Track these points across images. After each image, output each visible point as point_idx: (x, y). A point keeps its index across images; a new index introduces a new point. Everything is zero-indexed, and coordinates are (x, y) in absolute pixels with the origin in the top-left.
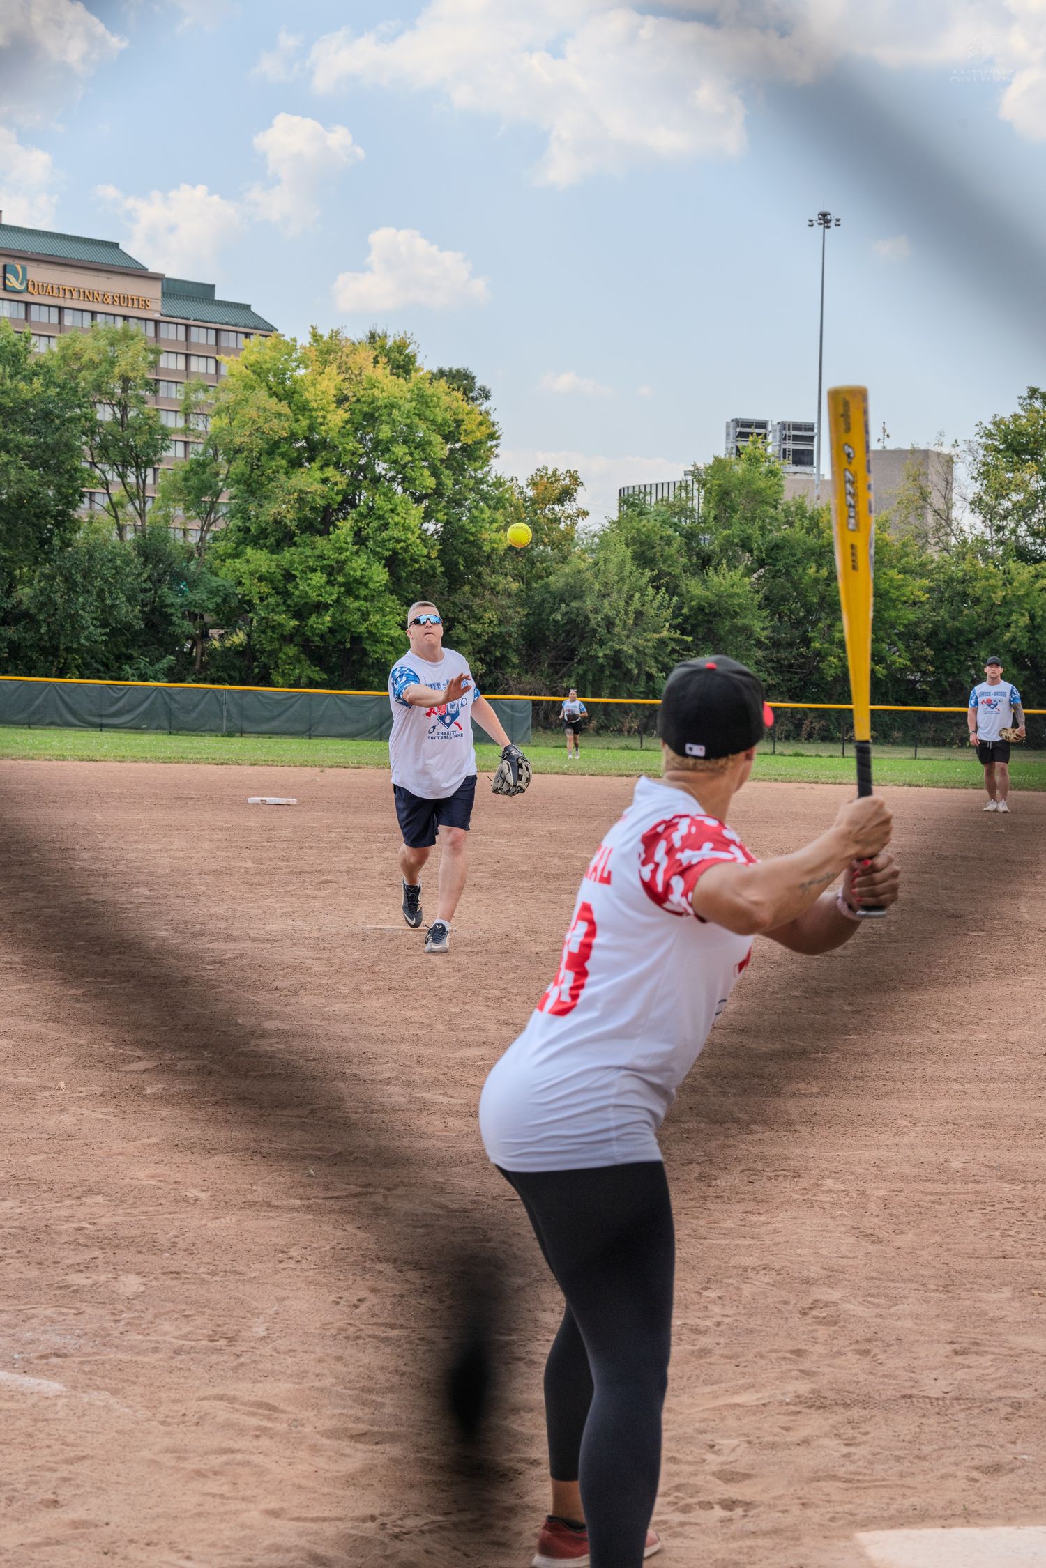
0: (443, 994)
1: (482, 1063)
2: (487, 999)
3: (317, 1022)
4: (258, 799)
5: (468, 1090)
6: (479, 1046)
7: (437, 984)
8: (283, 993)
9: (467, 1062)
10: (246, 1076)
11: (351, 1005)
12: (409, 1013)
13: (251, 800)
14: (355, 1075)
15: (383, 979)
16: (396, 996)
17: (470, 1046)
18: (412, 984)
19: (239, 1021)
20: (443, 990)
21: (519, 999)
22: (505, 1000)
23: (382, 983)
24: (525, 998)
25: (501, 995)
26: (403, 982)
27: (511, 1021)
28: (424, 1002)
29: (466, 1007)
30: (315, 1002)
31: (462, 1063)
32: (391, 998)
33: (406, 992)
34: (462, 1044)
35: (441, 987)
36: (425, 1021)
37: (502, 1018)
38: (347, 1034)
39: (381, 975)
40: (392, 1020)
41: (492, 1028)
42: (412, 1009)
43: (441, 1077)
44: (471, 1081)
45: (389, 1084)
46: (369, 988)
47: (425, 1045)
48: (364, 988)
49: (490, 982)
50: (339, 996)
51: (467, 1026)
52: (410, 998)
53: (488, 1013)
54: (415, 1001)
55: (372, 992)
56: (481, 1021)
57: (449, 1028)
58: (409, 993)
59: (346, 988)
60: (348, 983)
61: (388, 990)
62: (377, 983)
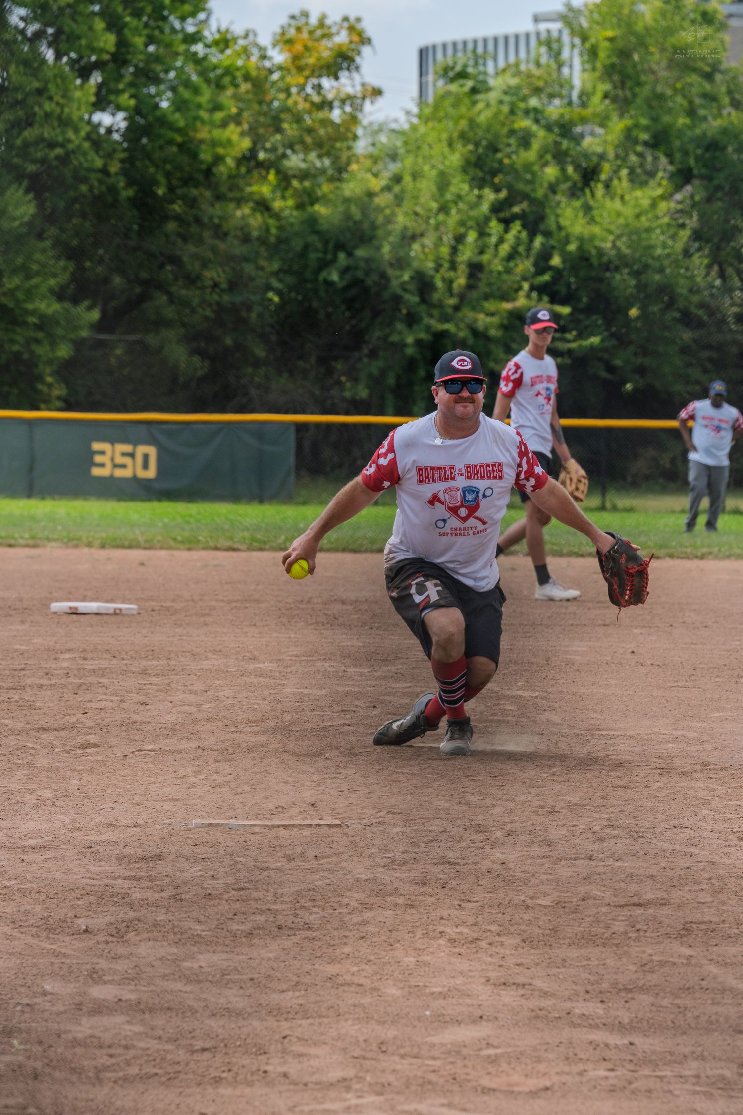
0: (373, 934)
1: (491, 1051)
2: (452, 941)
3: (179, 986)
4: (65, 605)
5: (486, 1098)
6: (474, 1022)
7: (356, 919)
8: (101, 938)
9: (465, 1051)
10: (100, 1081)
11: (224, 956)
12: (332, 969)
13: (56, 606)
14: (285, 1075)
15: (262, 912)
16: (296, 939)
17: (459, 1023)
18: (313, 918)
19: (47, 987)
20: (371, 928)
21: (510, 941)
22: (483, 944)
23: (262, 918)
24: (517, 940)
25: (475, 935)
26: (296, 916)
27: (511, 981)
28: (347, 950)
29: (425, 958)
30: (162, 952)
31: (457, 1051)
32: (288, 943)
33: (309, 933)
34: (442, 1021)
35: (364, 923)
36: (362, 981)
37: (493, 975)
38: (241, 1006)
39: (253, 904)
40: (307, 980)
41: (483, 993)
42: (333, 961)
43: (433, 1077)
44: (486, 1082)
45: (348, 1089)
47: (382, 1023)
48: (235, 927)
49: (445, 914)
50: (196, 939)
51: (439, 989)
52: (320, 943)
53: (464, 966)
54: (332, 948)
55: (250, 934)
56: (459, 981)
57: (410, 993)
58: (314, 934)
59: (203, 927)
60: (202, 918)
61: (276, 929)
62: (252, 918)
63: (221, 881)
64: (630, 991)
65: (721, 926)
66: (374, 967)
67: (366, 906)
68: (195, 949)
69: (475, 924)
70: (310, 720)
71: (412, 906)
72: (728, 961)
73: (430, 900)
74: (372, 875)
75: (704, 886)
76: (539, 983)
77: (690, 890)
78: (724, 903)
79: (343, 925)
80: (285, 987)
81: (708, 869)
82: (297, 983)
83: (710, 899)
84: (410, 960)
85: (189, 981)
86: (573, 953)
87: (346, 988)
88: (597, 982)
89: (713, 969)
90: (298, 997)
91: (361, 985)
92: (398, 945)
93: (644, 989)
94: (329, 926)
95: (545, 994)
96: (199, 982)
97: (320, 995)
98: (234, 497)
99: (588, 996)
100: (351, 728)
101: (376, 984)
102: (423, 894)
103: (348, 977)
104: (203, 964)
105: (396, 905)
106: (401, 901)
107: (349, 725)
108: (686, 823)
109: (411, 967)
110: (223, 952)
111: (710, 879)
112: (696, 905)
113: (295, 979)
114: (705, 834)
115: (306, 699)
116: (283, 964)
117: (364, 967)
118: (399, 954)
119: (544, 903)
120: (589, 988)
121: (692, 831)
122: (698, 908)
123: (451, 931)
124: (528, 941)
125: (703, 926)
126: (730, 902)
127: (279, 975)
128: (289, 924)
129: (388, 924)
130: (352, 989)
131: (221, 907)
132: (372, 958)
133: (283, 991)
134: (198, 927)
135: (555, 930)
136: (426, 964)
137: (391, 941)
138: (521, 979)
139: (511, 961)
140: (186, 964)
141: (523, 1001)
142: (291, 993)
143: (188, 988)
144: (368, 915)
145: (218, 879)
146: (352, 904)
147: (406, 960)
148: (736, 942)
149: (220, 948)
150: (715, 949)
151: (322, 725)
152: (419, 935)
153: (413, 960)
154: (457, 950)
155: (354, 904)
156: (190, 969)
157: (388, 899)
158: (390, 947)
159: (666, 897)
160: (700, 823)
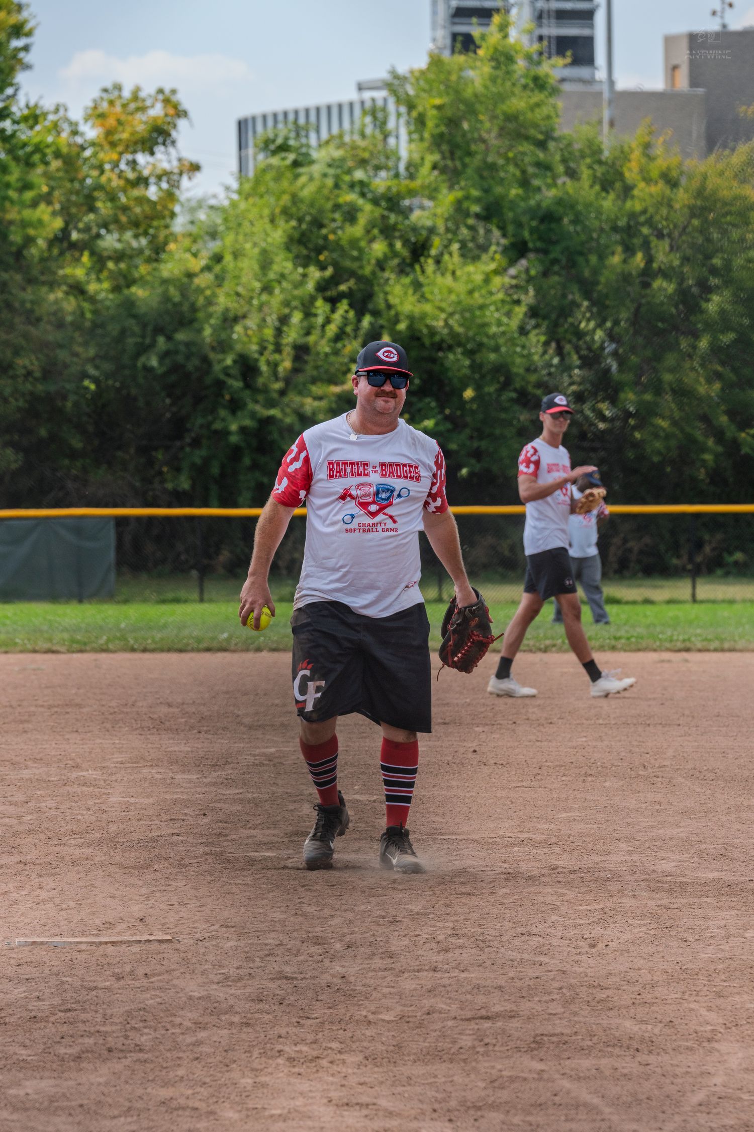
0: (208, 1055)
2: (291, 1060)
3: (5, 1114)
7: (189, 1039)
11: (52, 1082)
12: (165, 1093)
15: (90, 1035)
16: (127, 1062)
18: (144, 1040)
20: (205, 1049)
21: (351, 1059)
22: (324, 1063)
23: (91, 1041)
24: (360, 1058)
25: (315, 1053)
26: (126, 1037)
27: (355, 1101)
28: (181, 1072)
29: (263, 1079)
32: (119, 1067)
33: (141, 1056)
35: (199, 1043)
36: (197, 1104)
37: (334, 1095)
39: (81, 1027)
40: (139, 1105)
41: (325, 1114)
42: (166, 1084)
46: (74, 1050)
48: (62, 1051)
49: (283, 1032)
50: (22, 1065)
51: (278, 1112)
52: (152, 1066)
53: (305, 1086)
54: (165, 1071)
55: (78, 1058)
56: (299, 1102)
57: (248, 1116)
58: (146, 1056)
59: (29, 1052)
60: (27, 1042)
61: (106, 1052)
62: (80, 1040)
63: (47, 1003)
64: (479, 1108)
65: (574, 1038)
66: (209, 1089)
67: (200, 1026)
68: (21, 1075)
69: (315, 1042)
70: (137, 830)
71: (248, 1025)
72: (582, 1075)
73: (268, 1017)
74: (206, 993)
75: (555, 997)
76: (384, 1103)
77: (540, 1001)
78: (576, 1014)
79: (176, 1047)
80: (116, 1112)
81: (558, 978)
82: (129, 1109)
83: (560, 1010)
84: (247, 1081)
85: (15, 1109)
86: (419, 1070)
87: (180, 1112)
88: (444, 1100)
89: (566, 1084)
90: (130, 1123)
91: (197, 1109)
92: (234, 1066)
93: (494, 1107)
94: (161, 1047)
95: (390, 1114)
96: (26, 1110)
97: (153, 1121)
98: (53, 596)
99: (435, 1115)
100: (180, 838)
101: (212, 1107)
102: (260, 1011)
103: (182, 1101)
104: (30, 1091)
105: (232, 1024)
106: (236, 1019)
107: (178, 835)
108: (535, 930)
109: (249, 1088)
110: (50, 1078)
111: (561, 988)
112: (547, 1017)
113: (127, 1104)
114: (555, 942)
115: (132, 808)
116: (113, 1089)
117: (198, 1089)
118: (235, 1075)
119: (387, 1018)
120: (437, 1106)
121: (540, 939)
122: (548, 1020)
123: (289, 1049)
124: (370, 1058)
125: (555, 1039)
126: (582, 1013)
127: (110, 1100)
128: (119, 1046)
129: (223, 1043)
130: (187, 1113)
131: (47, 1030)
132: (208, 1080)
133: (115, 1117)
134: (23, 1052)
135: (399, 1046)
136: (264, 1085)
137: (227, 1061)
138: (364, 1099)
139: (353, 1080)
140: (12, 1092)
141: (368, 1122)
142: (122, 1119)
143: (15, 1117)
144: (202, 1035)
145: (43, 1000)
146: (185, 1023)
147: (243, 1081)
148: (590, 1055)
149: (47, 1074)
150: (568, 1062)
151: (150, 835)
152: (256, 1053)
153: (250, 1081)
154: (296, 1070)
155: (188, 1024)
156: (16, 1096)
157: (223, 1018)
158: (226, 1068)
159: (515, 1008)
160: (550, 930)
